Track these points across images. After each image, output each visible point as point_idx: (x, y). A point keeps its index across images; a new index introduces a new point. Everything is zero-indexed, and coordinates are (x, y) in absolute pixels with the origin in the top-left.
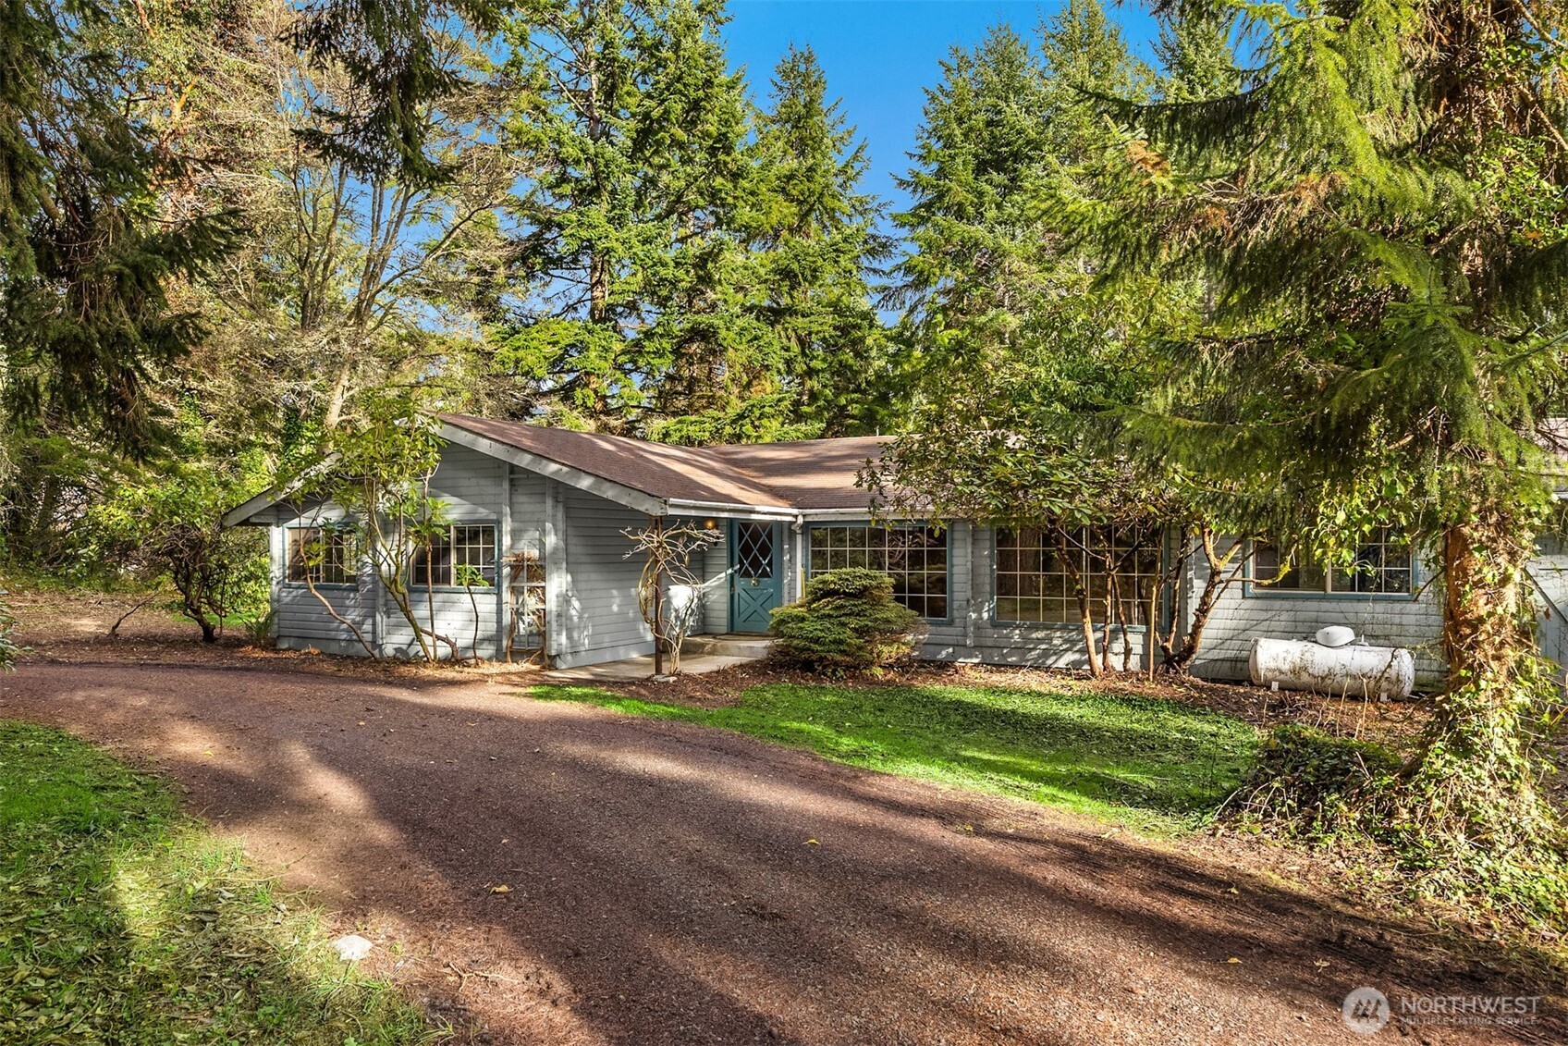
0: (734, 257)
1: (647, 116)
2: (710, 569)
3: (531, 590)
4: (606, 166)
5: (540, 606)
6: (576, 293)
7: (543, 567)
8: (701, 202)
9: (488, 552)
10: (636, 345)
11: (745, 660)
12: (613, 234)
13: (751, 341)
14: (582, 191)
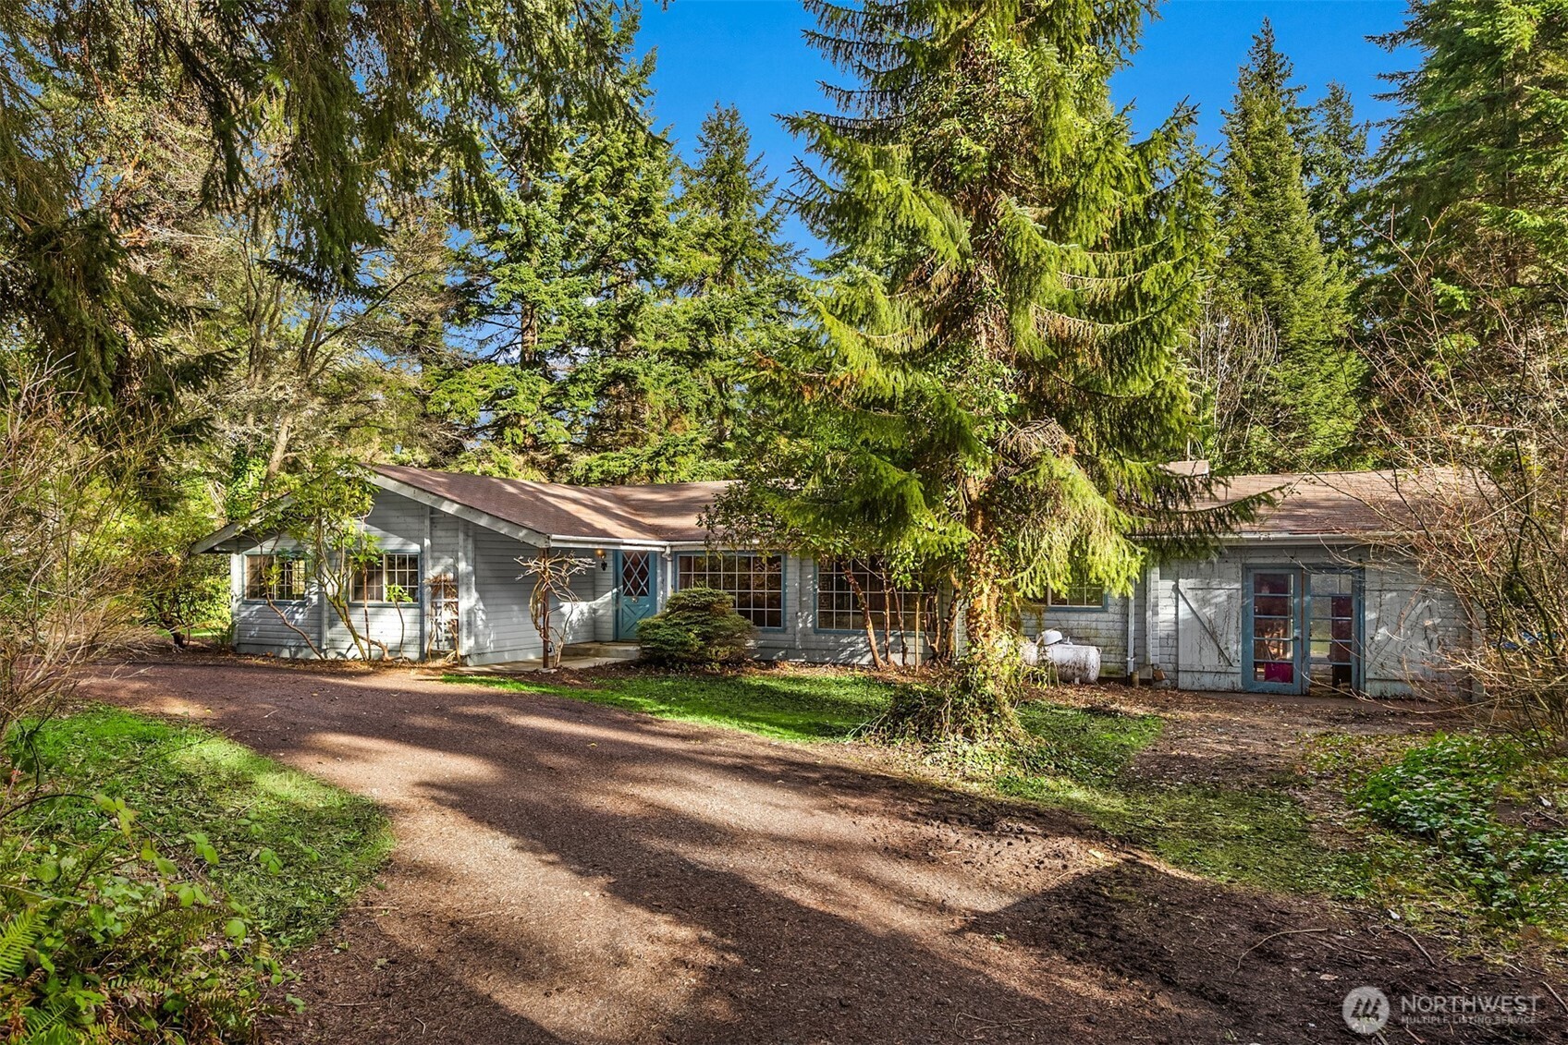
0: (656, 307)
1: (572, 181)
2: (599, 589)
3: (447, 605)
4: (537, 226)
5: (455, 617)
6: (508, 336)
7: (456, 587)
8: (625, 256)
9: (414, 575)
10: (561, 389)
11: (618, 660)
12: (543, 288)
13: (671, 384)
14: (513, 247)
